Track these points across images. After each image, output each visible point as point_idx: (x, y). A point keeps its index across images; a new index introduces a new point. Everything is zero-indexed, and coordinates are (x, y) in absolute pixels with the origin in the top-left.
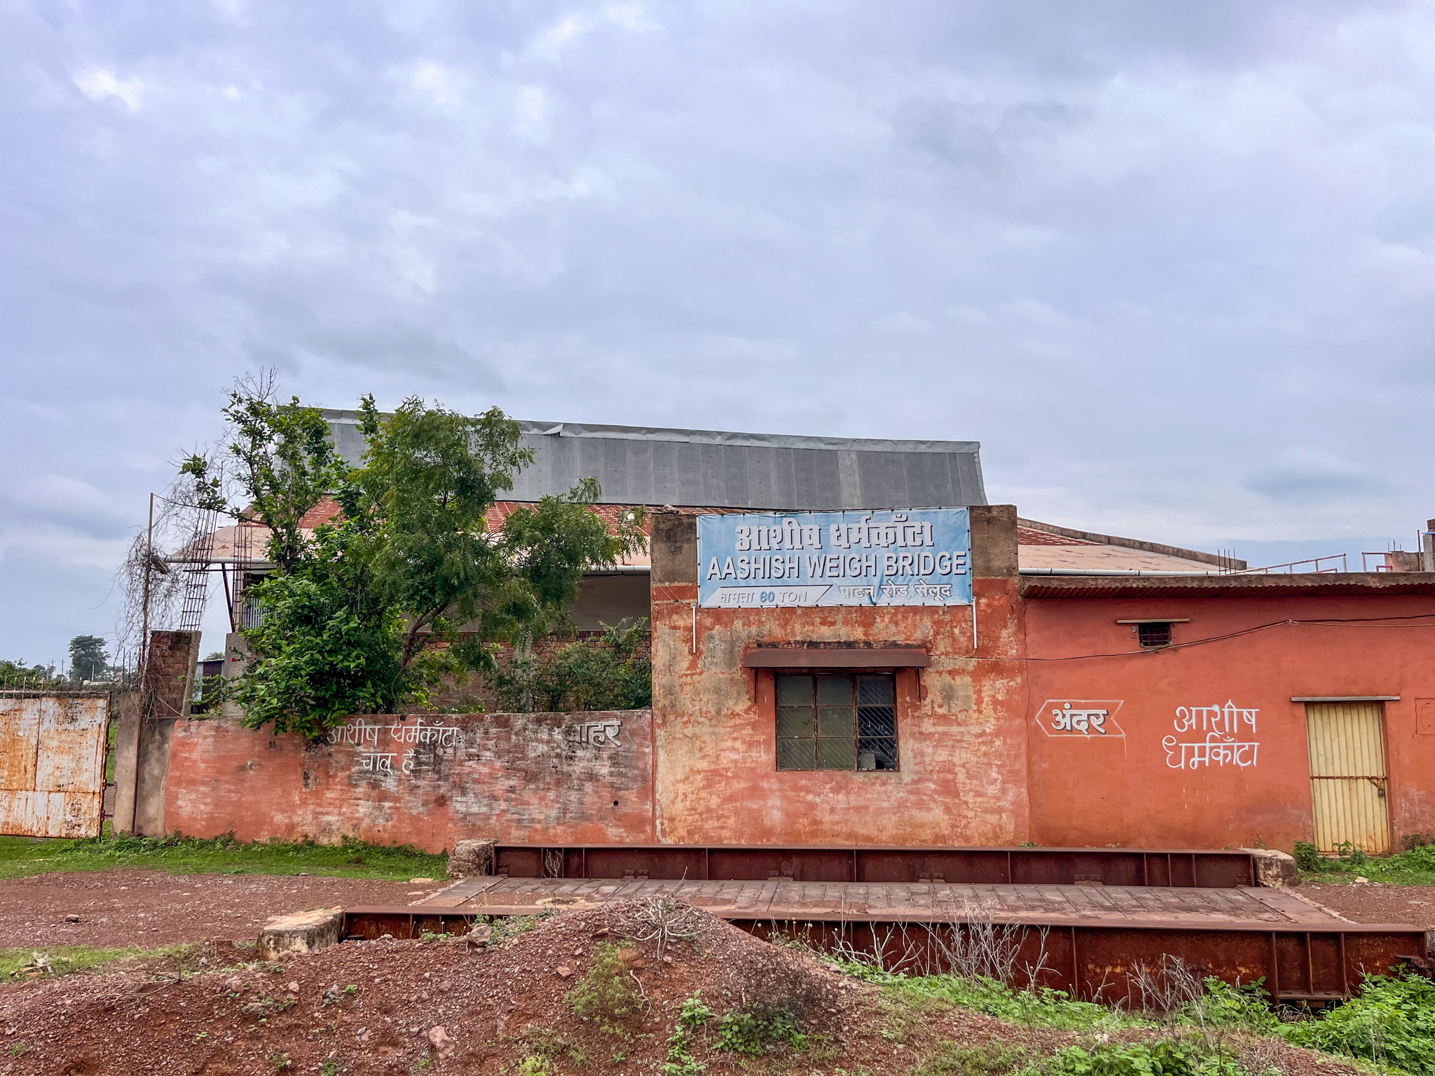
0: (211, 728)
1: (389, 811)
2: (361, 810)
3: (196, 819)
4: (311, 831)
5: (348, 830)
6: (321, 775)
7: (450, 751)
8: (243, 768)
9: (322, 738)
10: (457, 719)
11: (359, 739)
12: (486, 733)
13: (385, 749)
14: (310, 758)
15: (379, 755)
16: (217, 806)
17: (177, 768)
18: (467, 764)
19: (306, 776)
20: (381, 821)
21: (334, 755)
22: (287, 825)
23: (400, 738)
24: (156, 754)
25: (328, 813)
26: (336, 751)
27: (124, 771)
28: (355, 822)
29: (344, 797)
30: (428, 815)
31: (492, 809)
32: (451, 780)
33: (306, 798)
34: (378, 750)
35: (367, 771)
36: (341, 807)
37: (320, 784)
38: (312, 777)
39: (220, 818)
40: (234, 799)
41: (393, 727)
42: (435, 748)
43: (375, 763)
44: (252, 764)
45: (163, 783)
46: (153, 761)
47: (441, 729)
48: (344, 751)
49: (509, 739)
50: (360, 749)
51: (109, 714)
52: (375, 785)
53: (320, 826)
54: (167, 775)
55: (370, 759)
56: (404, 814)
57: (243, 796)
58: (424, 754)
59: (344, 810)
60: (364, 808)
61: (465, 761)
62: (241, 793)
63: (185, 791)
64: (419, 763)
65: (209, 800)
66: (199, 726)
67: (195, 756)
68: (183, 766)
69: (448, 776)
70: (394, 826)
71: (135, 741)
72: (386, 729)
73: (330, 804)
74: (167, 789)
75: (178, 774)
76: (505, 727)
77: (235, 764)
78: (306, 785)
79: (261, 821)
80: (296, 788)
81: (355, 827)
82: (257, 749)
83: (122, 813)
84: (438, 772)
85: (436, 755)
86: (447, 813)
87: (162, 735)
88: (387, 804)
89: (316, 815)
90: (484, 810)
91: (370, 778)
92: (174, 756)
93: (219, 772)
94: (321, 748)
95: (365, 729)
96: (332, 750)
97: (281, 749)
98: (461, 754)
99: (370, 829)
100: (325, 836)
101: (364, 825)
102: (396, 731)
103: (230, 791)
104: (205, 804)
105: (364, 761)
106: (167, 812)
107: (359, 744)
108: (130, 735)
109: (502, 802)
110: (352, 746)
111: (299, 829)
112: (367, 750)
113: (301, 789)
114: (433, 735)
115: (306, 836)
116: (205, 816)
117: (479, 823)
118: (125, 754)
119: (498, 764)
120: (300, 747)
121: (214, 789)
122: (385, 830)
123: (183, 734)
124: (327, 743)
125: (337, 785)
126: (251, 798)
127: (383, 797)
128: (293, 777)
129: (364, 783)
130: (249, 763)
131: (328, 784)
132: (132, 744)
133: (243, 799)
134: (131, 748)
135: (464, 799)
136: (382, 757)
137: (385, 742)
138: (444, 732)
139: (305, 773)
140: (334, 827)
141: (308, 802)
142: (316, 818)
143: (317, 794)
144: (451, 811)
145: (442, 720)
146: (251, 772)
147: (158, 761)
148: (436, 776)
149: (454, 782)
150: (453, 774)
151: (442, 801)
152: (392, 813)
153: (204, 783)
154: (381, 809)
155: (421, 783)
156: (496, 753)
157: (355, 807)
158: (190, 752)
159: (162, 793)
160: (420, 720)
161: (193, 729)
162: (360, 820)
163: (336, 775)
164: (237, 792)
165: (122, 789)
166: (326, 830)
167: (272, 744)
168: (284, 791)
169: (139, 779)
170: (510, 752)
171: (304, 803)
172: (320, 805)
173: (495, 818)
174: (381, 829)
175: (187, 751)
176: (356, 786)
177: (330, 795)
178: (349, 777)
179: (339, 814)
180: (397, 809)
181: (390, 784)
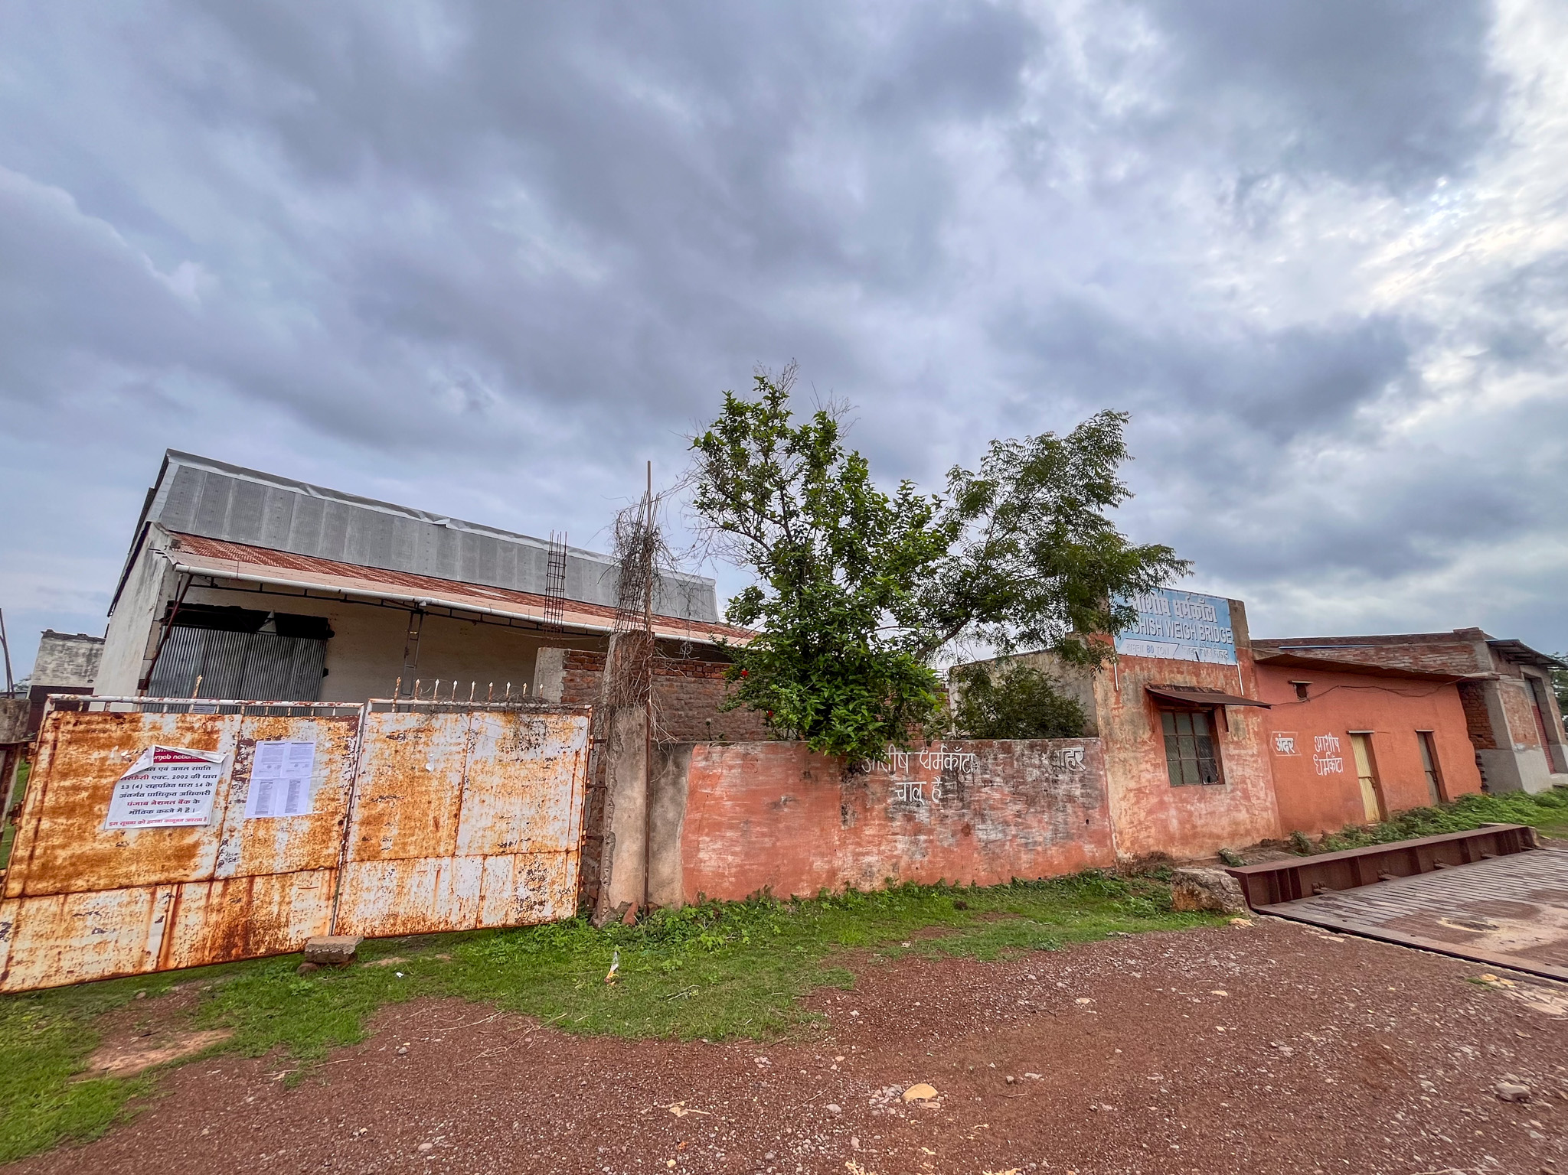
0: (737, 755)
1: (924, 845)
2: (900, 846)
3: (723, 876)
4: (850, 874)
5: (889, 871)
6: (859, 809)
7: (969, 777)
8: (776, 805)
9: (857, 767)
10: (972, 745)
11: (892, 768)
12: (995, 759)
13: (915, 777)
14: (846, 790)
15: (911, 783)
16: (747, 854)
17: (697, 808)
18: (983, 790)
19: (844, 813)
20: (918, 857)
21: (870, 785)
22: (828, 872)
23: (927, 765)
24: (670, 791)
25: (867, 854)
26: (872, 781)
27: (626, 816)
28: (894, 860)
29: (881, 833)
30: (958, 845)
31: (1005, 836)
32: (972, 807)
33: (845, 838)
34: (910, 778)
35: (902, 802)
36: (880, 845)
37: (858, 820)
38: (850, 812)
39: (752, 870)
40: (767, 845)
41: (921, 753)
42: (957, 774)
43: (908, 793)
44: (786, 800)
45: (680, 830)
46: (666, 801)
47: (961, 755)
48: (879, 781)
49: (1012, 765)
50: (894, 777)
51: (592, 737)
52: (910, 817)
53: (860, 869)
54: (684, 820)
55: (903, 788)
56: (937, 847)
57: (778, 840)
58: (949, 781)
59: (883, 848)
60: (902, 844)
61: (981, 787)
62: (776, 837)
63: (707, 839)
64: (946, 792)
65: (738, 849)
66: (722, 753)
67: (718, 791)
68: (704, 806)
69: (970, 803)
70: (930, 862)
71: (642, 774)
72: (915, 755)
73: (869, 842)
74: (684, 838)
75: (698, 816)
76: (1009, 753)
77: (767, 800)
78: (845, 822)
79: (800, 869)
80: (834, 826)
81: (895, 866)
82: (790, 781)
83: (623, 877)
84: (962, 800)
85: (959, 782)
86: (971, 843)
87: (677, 765)
88: (922, 838)
89: (857, 856)
90: (1000, 836)
91: (904, 810)
92: (693, 792)
93: (750, 811)
94: (857, 778)
95: (897, 756)
96: (868, 780)
97: (817, 780)
98: (978, 779)
99: (909, 867)
100: (865, 881)
101: (902, 864)
102: (925, 757)
103: (763, 835)
104: (734, 854)
105: (898, 791)
106: (685, 869)
107: (892, 773)
108: (634, 767)
109: (1012, 827)
110: (886, 774)
111: (840, 875)
112: (900, 779)
113: (840, 827)
114: (954, 761)
115: (848, 883)
116: (734, 870)
117: (997, 850)
118: (628, 792)
119: (1006, 790)
120: (836, 777)
121: (744, 833)
122: (922, 867)
123: (704, 763)
124: (862, 772)
125: (874, 820)
126: (786, 842)
127: (918, 830)
128: (831, 813)
129: (899, 816)
130: (783, 798)
131: (866, 818)
132: (636, 779)
133: (778, 844)
134: (635, 784)
135: (984, 827)
136: (914, 786)
137: (915, 770)
138: (964, 758)
139: (843, 808)
140: (875, 869)
141: (847, 842)
142: (857, 860)
143: (856, 832)
144: (975, 839)
145: (961, 746)
146: (786, 810)
147: (673, 800)
148: (961, 804)
149: (975, 809)
150: (974, 801)
151: (967, 830)
152: (927, 848)
153: (731, 827)
154: (916, 843)
155: (950, 812)
156: (1004, 778)
157: (893, 844)
158: (713, 787)
159: (678, 844)
160: (943, 746)
161: (715, 757)
162: (899, 857)
163: (872, 809)
164: (771, 836)
165: (623, 843)
166: (867, 874)
167: (807, 774)
168: (822, 830)
169: (649, 827)
170: (1014, 777)
171: (843, 844)
172: (859, 844)
173: (1008, 843)
174: (918, 865)
175: (709, 786)
176: (892, 819)
177: (869, 831)
178: (886, 810)
179: (879, 853)
180: (931, 841)
181: (923, 815)
